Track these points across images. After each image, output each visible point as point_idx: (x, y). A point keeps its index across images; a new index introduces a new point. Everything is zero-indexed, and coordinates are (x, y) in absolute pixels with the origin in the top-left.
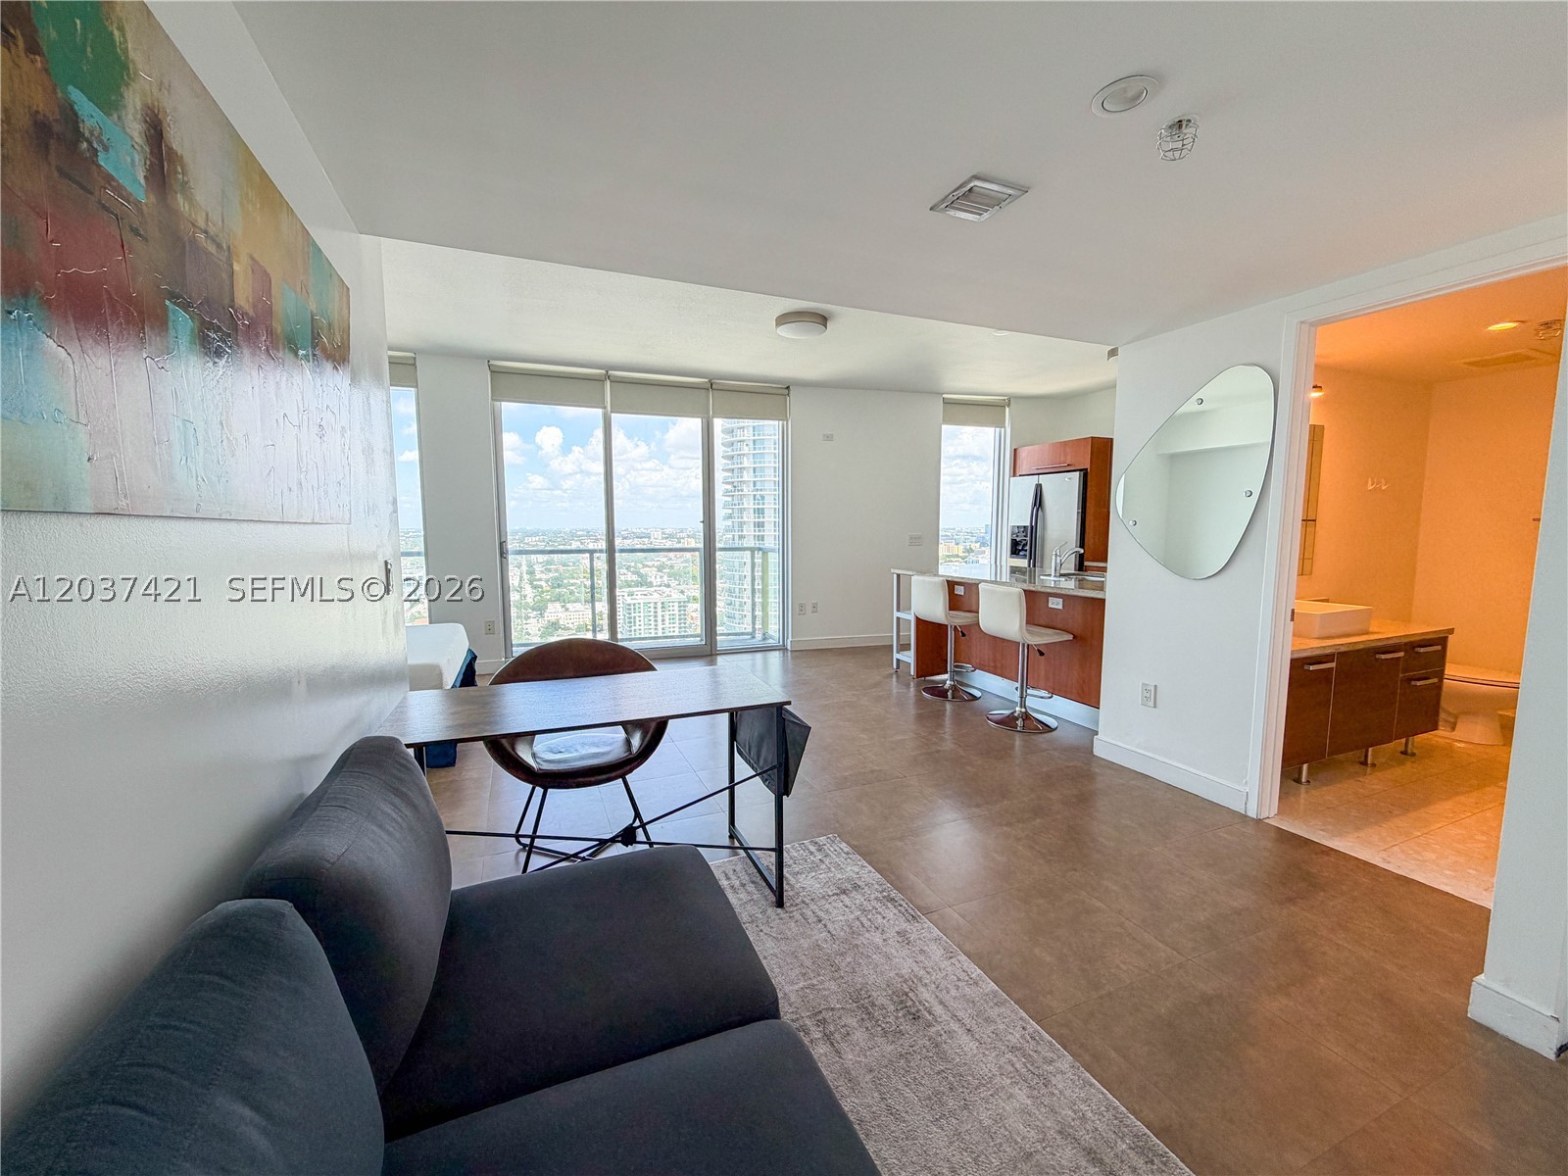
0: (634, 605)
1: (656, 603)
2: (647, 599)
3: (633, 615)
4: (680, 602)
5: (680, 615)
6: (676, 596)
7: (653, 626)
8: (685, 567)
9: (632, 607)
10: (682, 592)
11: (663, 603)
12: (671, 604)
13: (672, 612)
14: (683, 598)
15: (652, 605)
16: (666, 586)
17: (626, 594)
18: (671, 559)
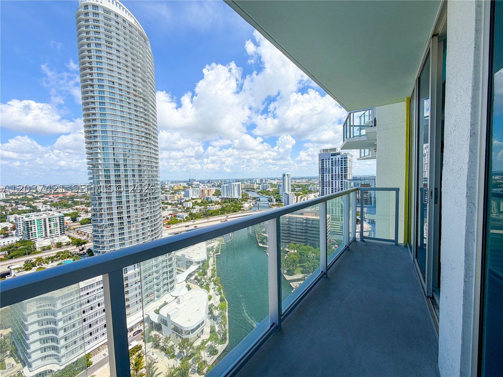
0: (30, 221)
1: (45, 219)
2: (40, 217)
3: (30, 226)
4: (60, 217)
5: (60, 223)
6: (57, 214)
7: (43, 230)
8: (59, 201)
9: (29, 222)
10: (60, 212)
11: (49, 219)
12: (55, 218)
13: (55, 222)
14: (61, 215)
15: (42, 220)
16: (49, 210)
17: (24, 217)
18: (51, 198)
